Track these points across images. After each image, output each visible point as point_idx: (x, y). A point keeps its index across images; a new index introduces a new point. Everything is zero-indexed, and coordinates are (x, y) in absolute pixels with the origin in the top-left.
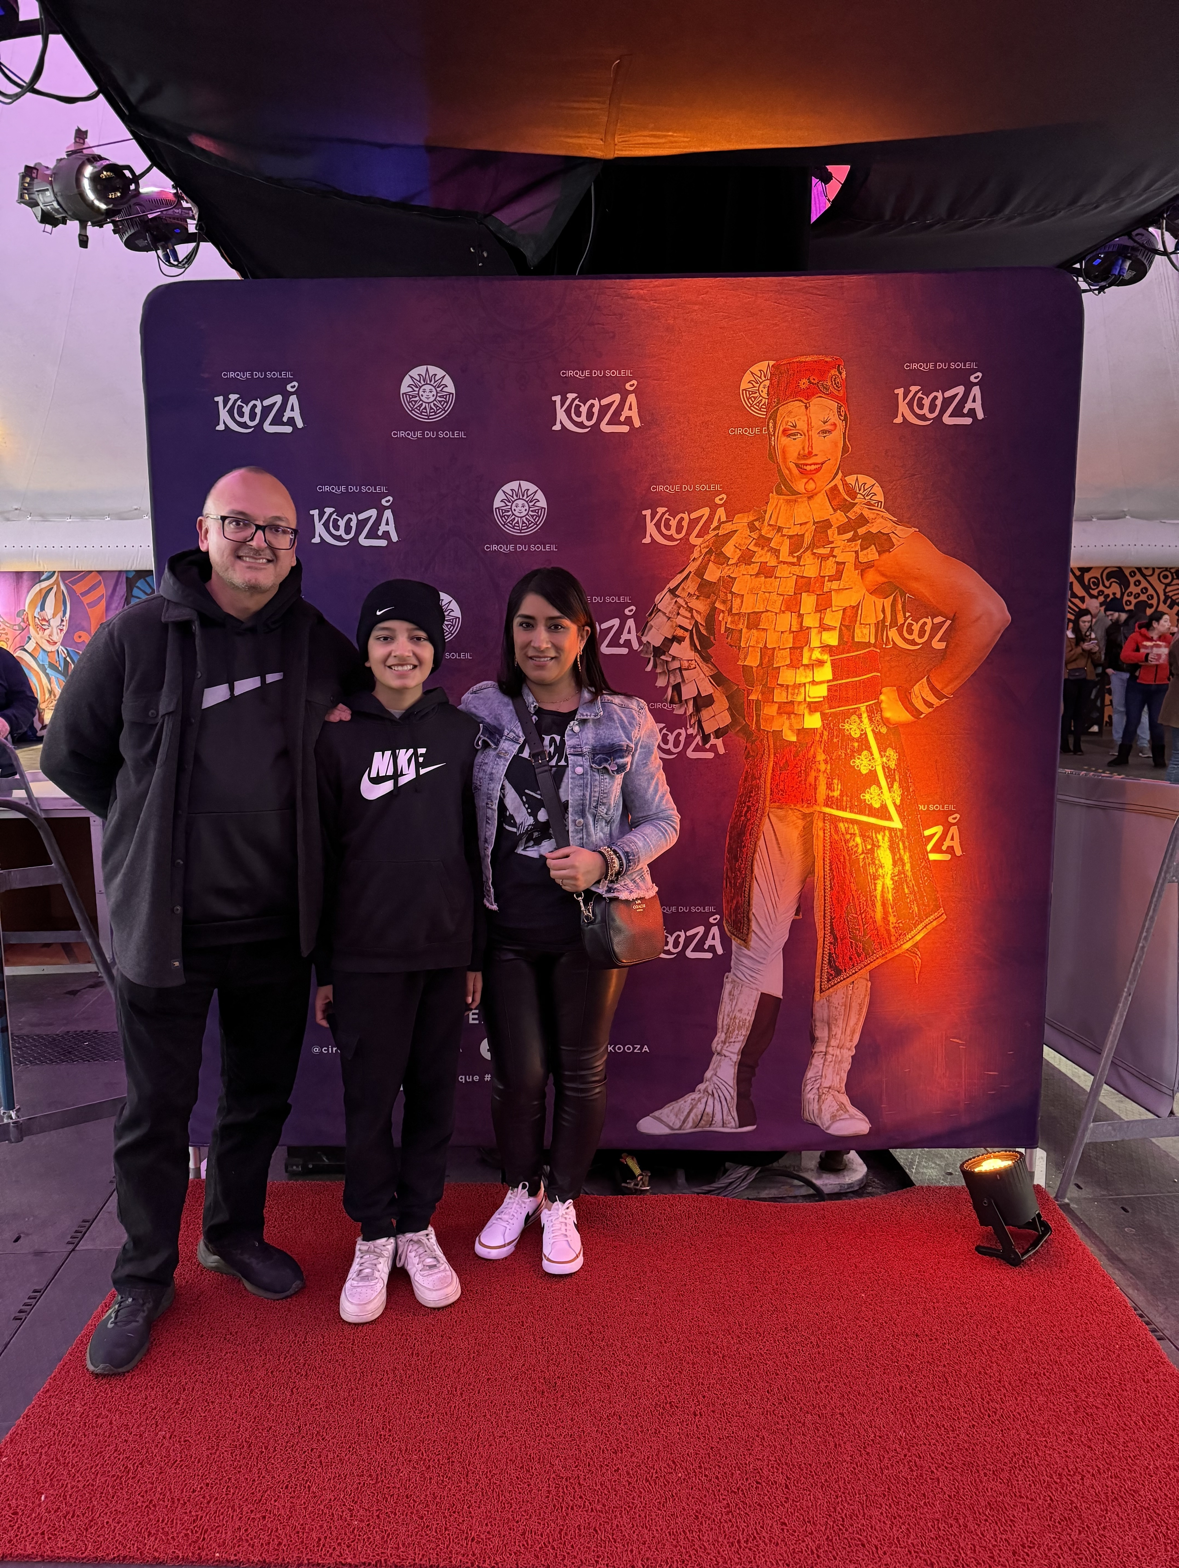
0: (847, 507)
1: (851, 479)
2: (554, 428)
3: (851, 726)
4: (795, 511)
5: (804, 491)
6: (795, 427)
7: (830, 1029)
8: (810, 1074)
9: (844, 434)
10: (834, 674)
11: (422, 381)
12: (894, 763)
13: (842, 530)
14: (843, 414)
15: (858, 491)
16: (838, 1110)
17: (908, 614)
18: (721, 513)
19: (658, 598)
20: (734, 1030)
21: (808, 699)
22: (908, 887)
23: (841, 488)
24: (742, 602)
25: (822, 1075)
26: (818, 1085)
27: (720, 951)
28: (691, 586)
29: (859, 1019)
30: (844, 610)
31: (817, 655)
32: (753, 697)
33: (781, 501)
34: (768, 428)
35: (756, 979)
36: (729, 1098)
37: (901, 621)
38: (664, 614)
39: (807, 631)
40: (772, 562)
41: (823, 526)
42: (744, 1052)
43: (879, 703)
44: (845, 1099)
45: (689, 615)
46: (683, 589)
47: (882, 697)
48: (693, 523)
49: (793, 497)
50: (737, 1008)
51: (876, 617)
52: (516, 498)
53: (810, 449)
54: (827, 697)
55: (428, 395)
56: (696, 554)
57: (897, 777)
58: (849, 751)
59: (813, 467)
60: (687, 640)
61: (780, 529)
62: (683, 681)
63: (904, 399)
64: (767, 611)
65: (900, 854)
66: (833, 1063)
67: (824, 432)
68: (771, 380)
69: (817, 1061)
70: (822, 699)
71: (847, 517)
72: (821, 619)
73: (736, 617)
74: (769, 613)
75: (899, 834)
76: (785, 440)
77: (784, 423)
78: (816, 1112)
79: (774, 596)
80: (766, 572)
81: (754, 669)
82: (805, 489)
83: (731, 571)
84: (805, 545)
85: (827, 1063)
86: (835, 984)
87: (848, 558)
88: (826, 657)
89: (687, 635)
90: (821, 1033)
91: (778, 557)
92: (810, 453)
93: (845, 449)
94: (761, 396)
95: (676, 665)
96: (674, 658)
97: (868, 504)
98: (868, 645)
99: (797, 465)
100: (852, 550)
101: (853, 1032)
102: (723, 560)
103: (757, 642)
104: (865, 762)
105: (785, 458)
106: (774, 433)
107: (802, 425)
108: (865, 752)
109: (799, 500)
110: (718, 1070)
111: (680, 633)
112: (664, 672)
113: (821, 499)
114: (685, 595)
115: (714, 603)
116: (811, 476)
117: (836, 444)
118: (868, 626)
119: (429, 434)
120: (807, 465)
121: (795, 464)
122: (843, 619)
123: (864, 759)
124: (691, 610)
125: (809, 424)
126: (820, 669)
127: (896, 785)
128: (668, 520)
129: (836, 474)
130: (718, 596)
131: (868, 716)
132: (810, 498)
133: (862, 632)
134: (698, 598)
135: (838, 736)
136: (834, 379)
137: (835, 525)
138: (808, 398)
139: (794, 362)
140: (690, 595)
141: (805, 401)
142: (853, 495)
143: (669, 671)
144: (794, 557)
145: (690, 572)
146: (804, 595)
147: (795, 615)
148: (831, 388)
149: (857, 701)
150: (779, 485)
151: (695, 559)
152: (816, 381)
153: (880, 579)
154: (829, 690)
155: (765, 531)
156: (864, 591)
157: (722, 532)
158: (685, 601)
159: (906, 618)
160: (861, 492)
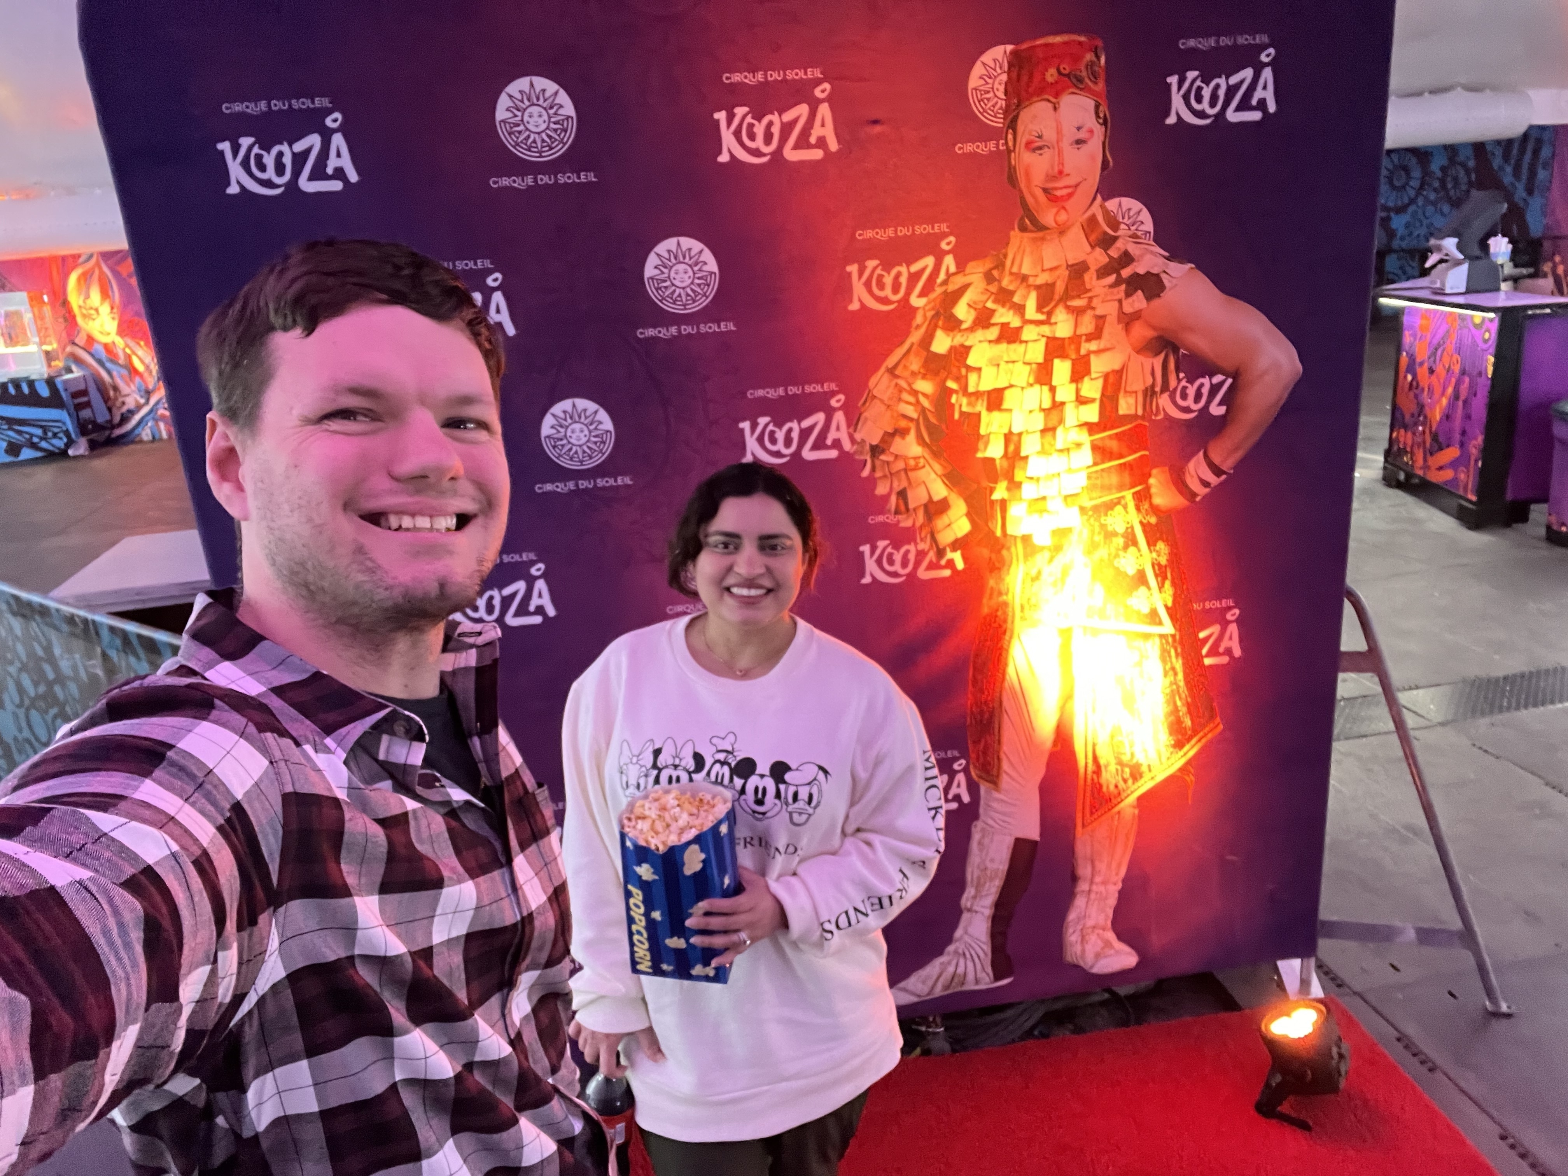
0: (1107, 242)
1: (1112, 205)
2: (721, 159)
3: (1115, 520)
4: (1044, 253)
5: (1054, 225)
6: (1041, 137)
7: (1093, 867)
8: (1072, 916)
9: (1104, 143)
10: (1094, 458)
11: (525, 101)
12: (1164, 557)
13: (1103, 273)
14: (1102, 115)
15: (1121, 220)
16: (1102, 948)
17: (1182, 375)
18: (949, 262)
19: (873, 380)
20: (985, 881)
21: (1064, 492)
22: (1180, 698)
23: (1100, 218)
24: (980, 377)
25: (1085, 915)
26: (1081, 926)
27: (966, 799)
28: (915, 364)
29: (1125, 850)
30: (1106, 376)
31: (1072, 435)
32: (997, 496)
33: (1025, 241)
34: (1006, 143)
35: (1009, 823)
36: (982, 954)
37: (1173, 383)
38: (882, 401)
39: (1061, 407)
40: (1016, 322)
41: (1078, 271)
42: (998, 905)
43: (1148, 488)
44: (1111, 936)
45: (911, 399)
46: (905, 367)
47: (1152, 481)
48: (914, 278)
49: (1040, 234)
50: (988, 858)
51: (1144, 382)
52: (674, 261)
53: (1061, 167)
54: (1087, 487)
55: (535, 120)
56: (919, 319)
57: (1168, 575)
58: (1113, 550)
59: (1065, 191)
60: (913, 433)
61: (1024, 278)
62: (910, 483)
63: (1179, 91)
65: (1172, 663)
66: (1097, 900)
67: (1079, 142)
68: (1009, 73)
69: (1080, 902)
70: (1081, 490)
71: (1108, 255)
72: (1078, 391)
74: (1014, 389)
75: (1170, 640)
76: (1028, 158)
77: (1028, 133)
78: (1079, 953)
79: (1019, 366)
80: (1009, 335)
81: (998, 462)
82: (1056, 222)
83: (965, 338)
84: (1057, 297)
85: (1090, 902)
87: (1109, 309)
89: (912, 426)
90: (1084, 870)
91: (1023, 316)
92: (1061, 172)
93: (1105, 165)
94: (996, 96)
95: (900, 465)
96: (897, 457)
97: (1134, 236)
98: (1135, 417)
99: (1045, 190)
100: (1115, 298)
101: (1121, 866)
102: (953, 325)
103: (1000, 427)
104: (1132, 560)
105: (1029, 182)
106: (1015, 148)
107: (1050, 135)
108: (1132, 549)
109: (1049, 237)
110: (969, 927)
111: (903, 423)
112: (885, 476)
113: (1076, 234)
114: (906, 374)
116: (1063, 204)
117: (1093, 158)
118: (1134, 394)
119: (544, 180)
120: (1056, 189)
121: (1042, 188)
122: (1105, 387)
123: (1130, 556)
124: (915, 393)
125: (1059, 131)
126: (1078, 453)
127: (1168, 584)
128: (880, 277)
129: (1094, 199)
130: (949, 373)
131: (1136, 505)
132: (1062, 233)
133: (1127, 402)
134: (924, 377)
135: (1099, 533)
136: (1090, 66)
137: (1093, 268)
138: (1057, 95)
139: (1038, 46)
140: (914, 374)
141: (1054, 100)
142: (1115, 226)
143: (891, 474)
144: (1043, 313)
145: (912, 345)
146: (1057, 362)
147: (1046, 388)
148: (1087, 80)
149: (1121, 487)
150: (1022, 219)
151: (918, 327)
152: (1066, 72)
153: (1150, 334)
154: (1089, 478)
155: (1006, 282)
156: (1129, 350)
157: (951, 287)
158: (907, 381)
159: (1179, 380)
160: (1125, 221)
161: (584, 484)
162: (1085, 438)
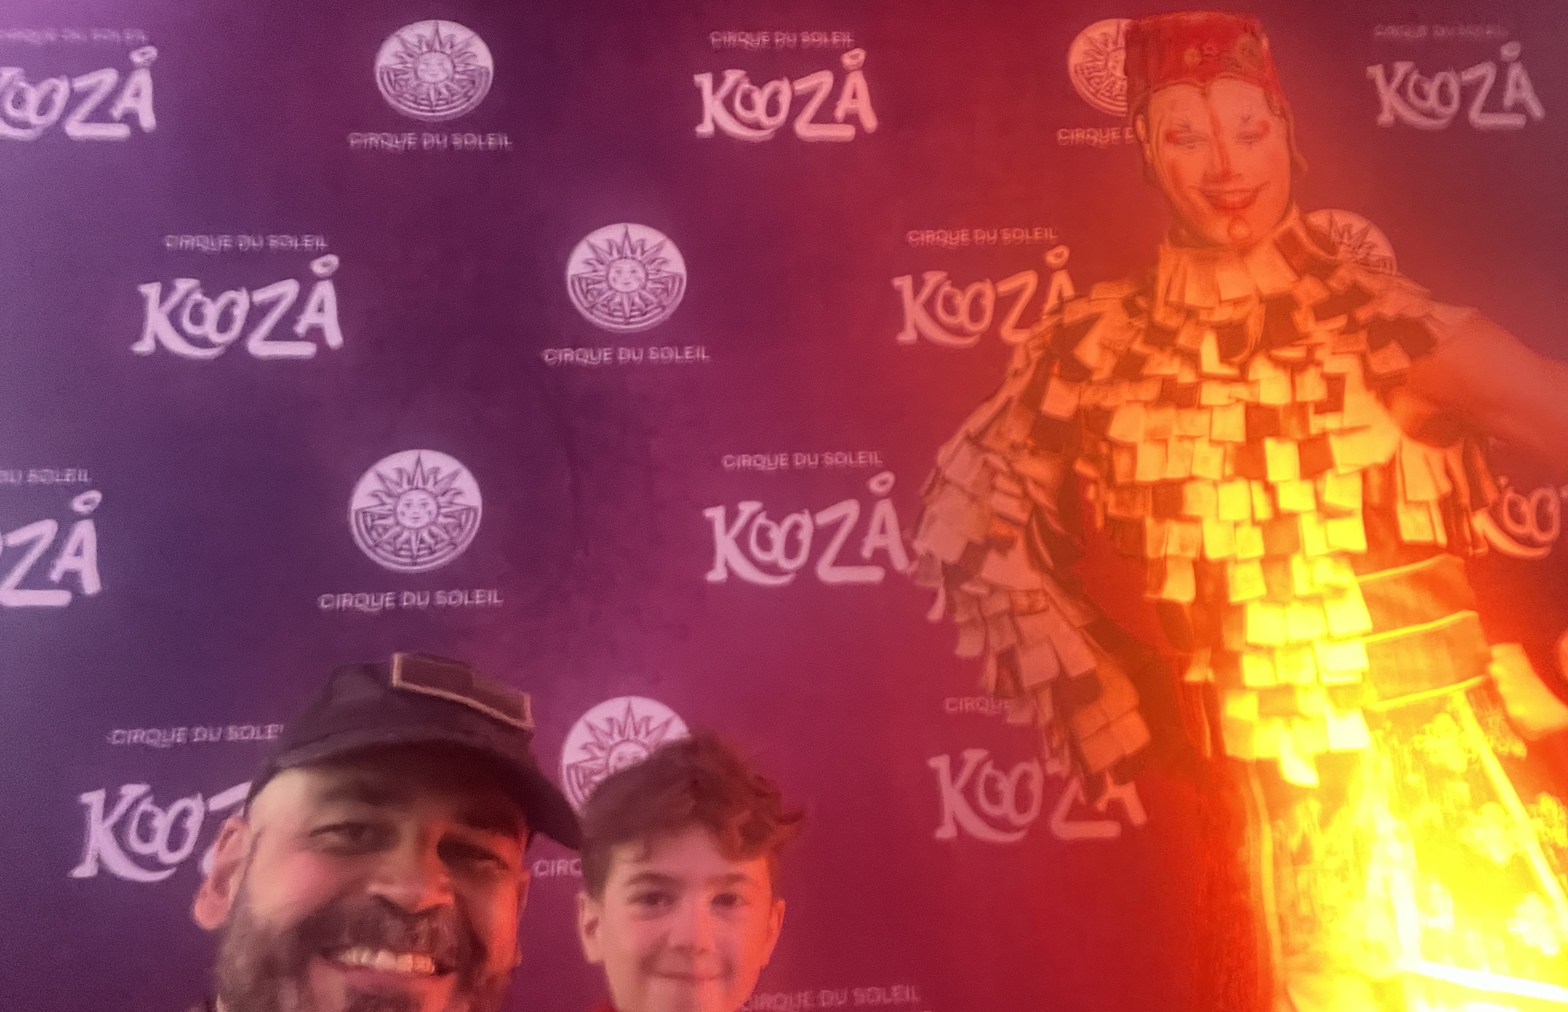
0: (1321, 270)
1: (1319, 219)
2: (699, 131)
3: (1441, 744)
4: (1216, 278)
5: (1228, 241)
6: (1188, 126)
9: (1288, 141)
10: (1373, 617)
11: (424, 47)
13: (1322, 313)
14: (1277, 107)
17: (1503, 481)
18: (1062, 282)
19: (943, 454)
21: (1326, 680)
23: (1302, 234)
24: (1134, 460)
28: (1016, 429)
30: (1364, 473)
31: (1323, 573)
32: (1194, 677)
33: (1185, 259)
38: (962, 489)
39: (1291, 521)
40: (1187, 377)
41: (1282, 306)
43: (1492, 684)
45: (1016, 489)
46: (999, 434)
47: (1496, 671)
48: (1005, 301)
51: (1437, 488)
52: (617, 257)
53: (1226, 166)
54: (1370, 672)
56: (1018, 361)
58: (1450, 806)
59: (1239, 198)
60: (1020, 545)
61: (1190, 313)
62: (1021, 640)
63: (1388, 85)
64: (1192, 478)
67: (1249, 137)
68: (1127, 50)
70: (1359, 678)
71: (1328, 288)
72: (1317, 496)
73: (1126, 494)
74: (1198, 484)
77: (1165, 122)
79: (1202, 448)
80: (1177, 396)
81: (1187, 611)
82: (1231, 238)
83: (1100, 396)
84: (1251, 343)
87: (1349, 368)
89: (1018, 535)
91: (1198, 368)
93: (1294, 166)
94: (1112, 75)
95: (1001, 604)
96: (994, 589)
97: (1364, 263)
98: (1435, 548)
99: (1206, 194)
100: (1354, 350)
102: (1077, 373)
103: (1183, 547)
104: (1496, 832)
105: (1177, 183)
108: (1489, 808)
109: (1223, 258)
111: (1003, 530)
112: (972, 623)
113: (1268, 256)
114: (1003, 446)
115: (1072, 464)
116: (1239, 214)
117: (1276, 158)
119: (431, 140)
120: (1224, 193)
122: (1366, 493)
123: (1490, 825)
124: (1019, 479)
125: (1215, 122)
126: (1340, 606)
128: (949, 297)
129: (1287, 210)
130: (1078, 449)
132: (1244, 252)
133: (1414, 521)
134: (1033, 453)
135: (1415, 769)
136: (1248, 49)
137: (1306, 303)
140: (1014, 447)
142: (1331, 248)
143: (984, 619)
144: (1231, 364)
145: (1009, 401)
146: (1270, 446)
147: (1257, 488)
148: (1244, 63)
149: (1438, 680)
150: (1175, 232)
151: (1017, 374)
152: (1214, 53)
153: (1428, 408)
154: (1371, 655)
155: (1160, 315)
157: (1068, 318)
158: (1004, 458)
159: (1501, 489)
160: (1345, 242)
161: (412, 599)
162: (1346, 577)
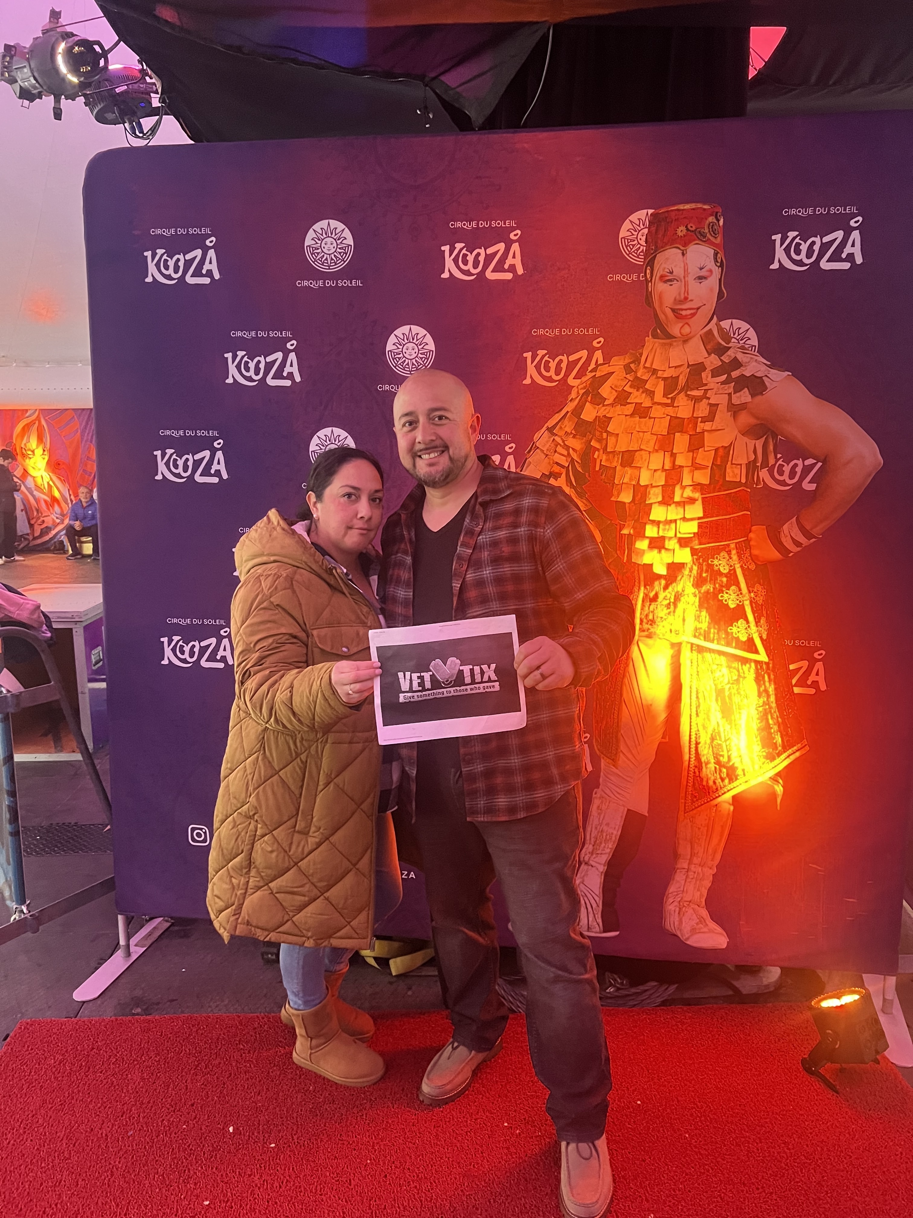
0: (720, 351)
1: (725, 324)
2: (443, 276)
3: (720, 562)
4: (670, 354)
5: (680, 335)
6: (671, 273)
7: (692, 848)
8: (672, 889)
9: (720, 280)
10: (704, 511)
11: (324, 234)
12: (762, 598)
13: (715, 373)
15: (732, 335)
16: (697, 924)
17: (779, 456)
18: (598, 355)
19: (536, 436)
20: (601, 843)
21: (679, 535)
22: (772, 718)
23: (715, 332)
24: (617, 441)
25: (683, 891)
26: (679, 899)
28: (568, 426)
29: (720, 840)
30: (716, 450)
31: (688, 492)
32: (625, 531)
33: (657, 345)
34: (645, 276)
35: (623, 796)
36: (594, 906)
37: (772, 461)
38: (542, 451)
39: (679, 470)
40: (647, 403)
41: (697, 369)
42: (610, 864)
43: (748, 541)
44: (704, 913)
45: (565, 453)
46: (561, 428)
47: (752, 535)
48: (571, 366)
49: (669, 341)
50: (604, 822)
51: (748, 458)
52: (406, 341)
53: (686, 295)
54: (697, 533)
55: (329, 246)
56: (573, 395)
57: (764, 612)
58: (717, 586)
59: (689, 312)
61: (655, 371)
63: (781, 245)
64: (641, 450)
65: (765, 687)
66: (694, 880)
67: (701, 278)
68: (649, 228)
69: (679, 877)
70: (692, 535)
71: (721, 360)
72: (693, 459)
73: (611, 455)
74: (643, 452)
75: (764, 666)
76: (661, 287)
77: (661, 269)
78: (676, 923)
79: (647, 436)
80: (641, 412)
81: (627, 505)
82: (680, 333)
83: (607, 411)
84: (679, 387)
85: (688, 880)
86: (699, 806)
87: (722, 400)
88: (697, 495)
89: (564, 471)
90: (684, 849)
91: (652, 399)
92: (686, 298)
93: (720, 294)
94: (639, 243)
97: (742, 348)
98: (739, 483)
99: (673, 310)
100: (726, 392)
101: (715, 852)
102: (598, 400)
103: (631, 480)
104: (733, 596)
105: (661, 303)
106: (651, 280)
107: (678, 271)
108: (733, 587)
109: (675, 344)
110: (585, 878)
113: (696, 343)
114: (562, 433)
115: (591, 441)
116: (687, 321)
117: (712, 290)
118: (739, 467)
119: (329, 283)
120: (682, 310)
121: (671, 309)
122: (715, 458)
123: (732, 593)
124: (567, 448)
125: (686, 270)
126: (691, 506)
127: (763, 621)
128: (547, 362)
129: (711, 318)
130: (594, 435)
131: (738, 553)
132: (685, 341)
133: (733, 472)
134: (574, 437)
135: (706, 571)
136: (711, 226)
137: (709, 368)
138: (686, 245)
139: (672, 211)
140: (566, 434)
141: (682, 248)
142: (728, 339)
144: (668, 398)
145: (568, 412)
146: (677, 435)
147: (668, 454)
148: (708, 235)
149: (726, 538)
150: (655, 330)
151: (573, 400)
152: (693, 229)
153: (753, 421)
154: (699, 527)
155: (640, 373)
156: (736, 432)
157: (598, 374)
158: (562, 439)
159: (777, 460)
160: (735, 336)
